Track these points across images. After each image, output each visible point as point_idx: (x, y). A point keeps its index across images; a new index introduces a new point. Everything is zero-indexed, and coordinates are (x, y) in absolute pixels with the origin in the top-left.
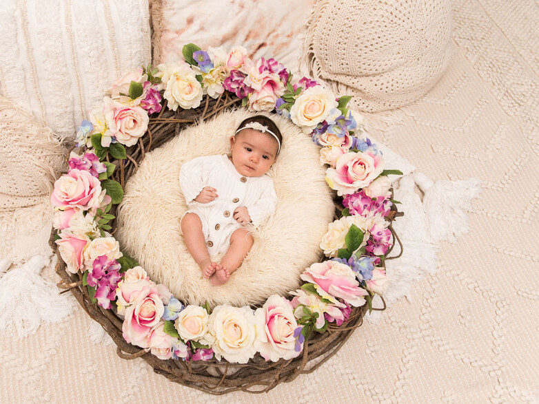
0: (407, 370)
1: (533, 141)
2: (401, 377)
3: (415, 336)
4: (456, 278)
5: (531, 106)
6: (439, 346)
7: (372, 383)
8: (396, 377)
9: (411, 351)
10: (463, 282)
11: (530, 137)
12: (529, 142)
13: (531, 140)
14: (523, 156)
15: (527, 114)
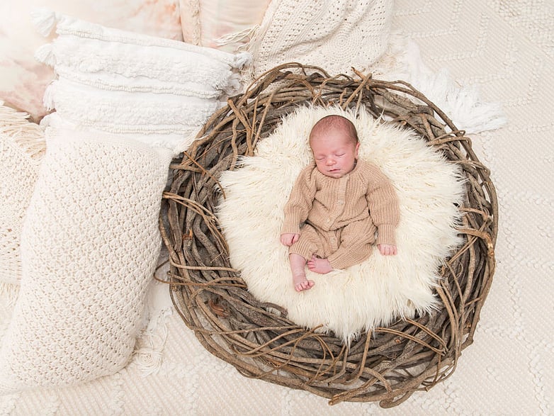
0: (519, 298)
1: (543, 44)
2: (516, 307)
3: (512, 265)
4: (523, 199)
5: (526, 13)
6: (534, 264)
7: (495, 324)
8: (512, 309)
9: (515, 280)
10: (531, 200)
11: (539, 42)
12: (540, 46)
13: (541, 43)
14: (537, 64)
15: (526, 22)
